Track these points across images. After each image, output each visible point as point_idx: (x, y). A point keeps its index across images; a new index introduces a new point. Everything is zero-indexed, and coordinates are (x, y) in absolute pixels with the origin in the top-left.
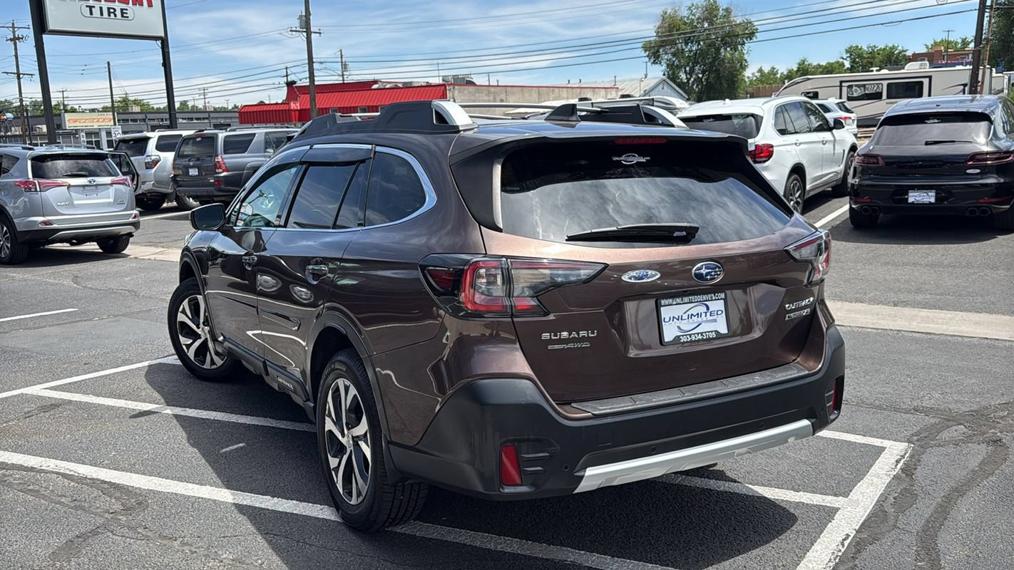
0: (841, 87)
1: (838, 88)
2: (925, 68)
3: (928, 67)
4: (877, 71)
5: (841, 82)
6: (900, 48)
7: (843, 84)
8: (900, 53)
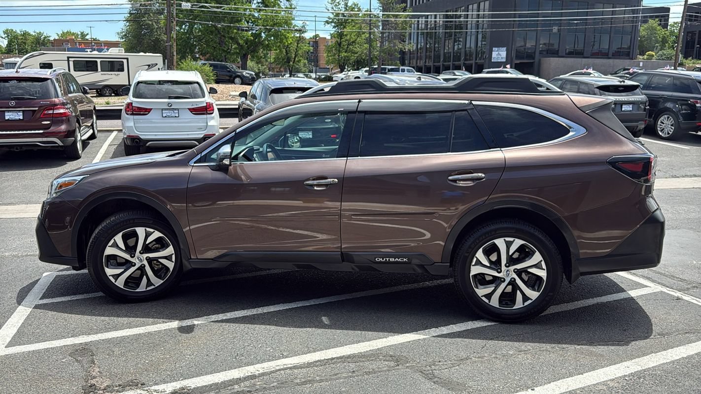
0: (68, 61)
1: (67, 62)
2: (122, 53)
3: (124, 52)
4: (90, 51)
5: (68, 58)
6: (45, 34)
7: (70, 59)
8: (45, 38)
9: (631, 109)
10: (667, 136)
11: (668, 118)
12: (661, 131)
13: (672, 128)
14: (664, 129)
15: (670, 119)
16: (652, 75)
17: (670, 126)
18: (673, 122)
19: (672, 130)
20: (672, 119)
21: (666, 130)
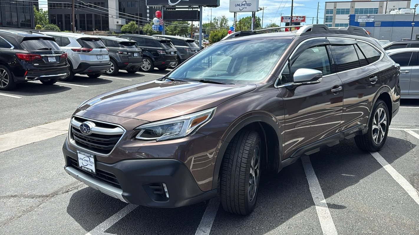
9: (137, 55)
10: (147, 70)
11: (146, 60)
12: (143, 67)
13: (149, 66)
14: (144, 66)
15: (148, 61)
16: (131, 37)
17: (147, 65)
18: (150, 62)
19: (150, 67)
20: (149, 61)
21: (146, 67)
